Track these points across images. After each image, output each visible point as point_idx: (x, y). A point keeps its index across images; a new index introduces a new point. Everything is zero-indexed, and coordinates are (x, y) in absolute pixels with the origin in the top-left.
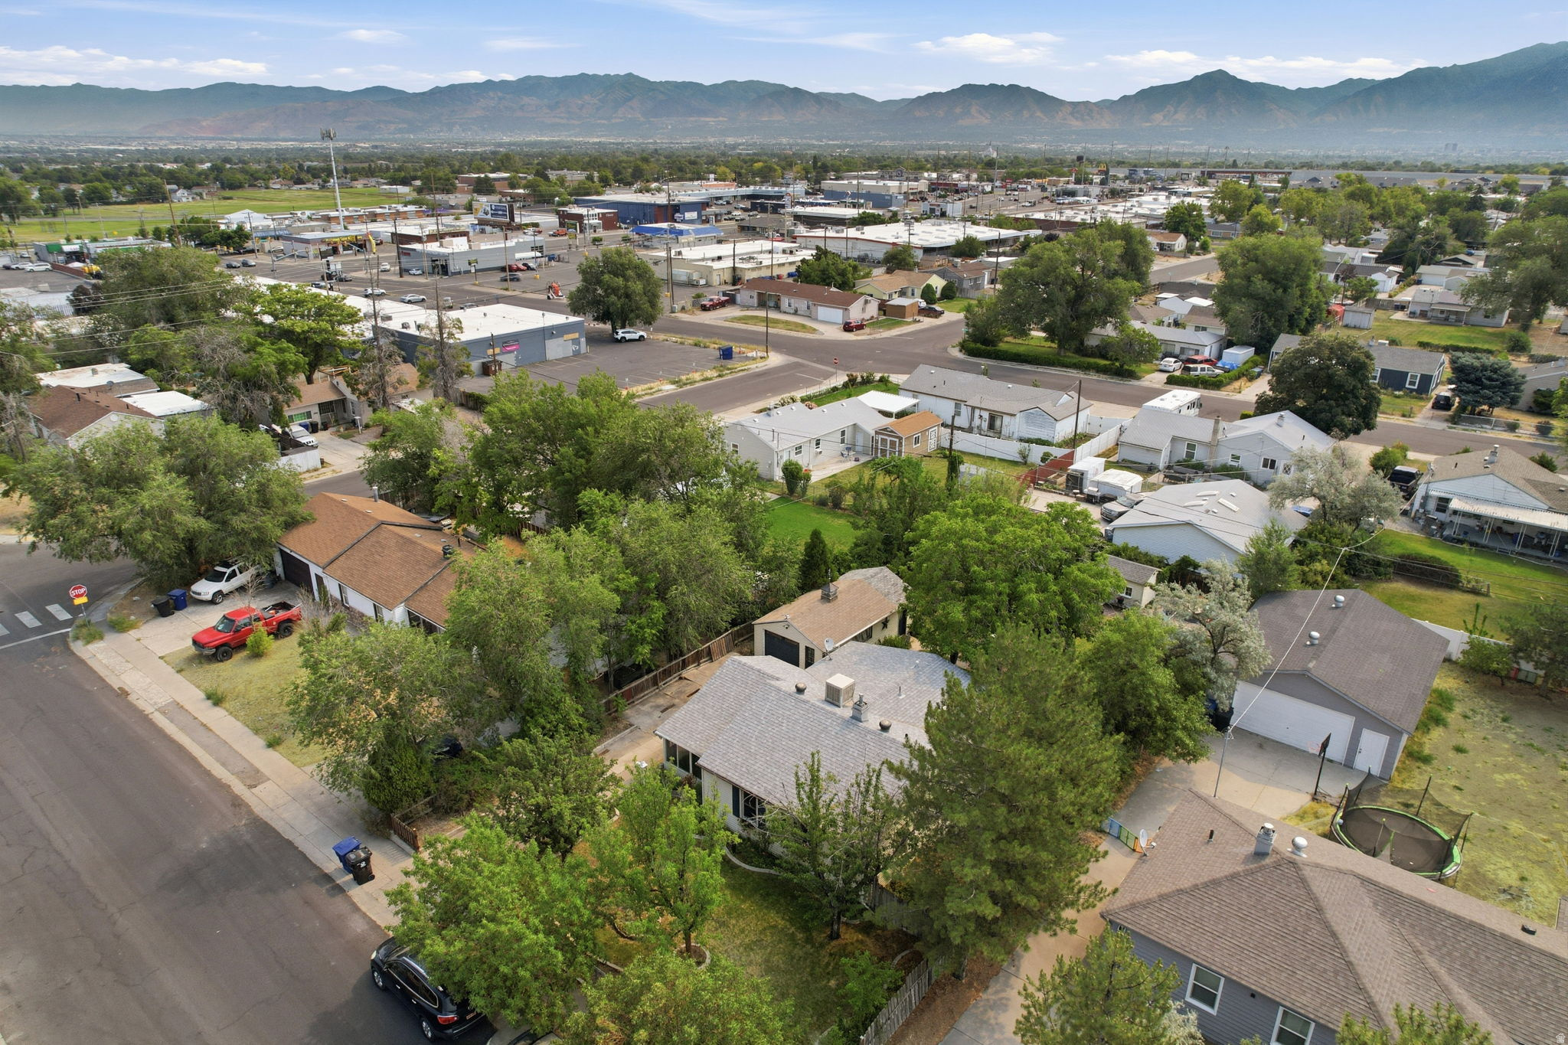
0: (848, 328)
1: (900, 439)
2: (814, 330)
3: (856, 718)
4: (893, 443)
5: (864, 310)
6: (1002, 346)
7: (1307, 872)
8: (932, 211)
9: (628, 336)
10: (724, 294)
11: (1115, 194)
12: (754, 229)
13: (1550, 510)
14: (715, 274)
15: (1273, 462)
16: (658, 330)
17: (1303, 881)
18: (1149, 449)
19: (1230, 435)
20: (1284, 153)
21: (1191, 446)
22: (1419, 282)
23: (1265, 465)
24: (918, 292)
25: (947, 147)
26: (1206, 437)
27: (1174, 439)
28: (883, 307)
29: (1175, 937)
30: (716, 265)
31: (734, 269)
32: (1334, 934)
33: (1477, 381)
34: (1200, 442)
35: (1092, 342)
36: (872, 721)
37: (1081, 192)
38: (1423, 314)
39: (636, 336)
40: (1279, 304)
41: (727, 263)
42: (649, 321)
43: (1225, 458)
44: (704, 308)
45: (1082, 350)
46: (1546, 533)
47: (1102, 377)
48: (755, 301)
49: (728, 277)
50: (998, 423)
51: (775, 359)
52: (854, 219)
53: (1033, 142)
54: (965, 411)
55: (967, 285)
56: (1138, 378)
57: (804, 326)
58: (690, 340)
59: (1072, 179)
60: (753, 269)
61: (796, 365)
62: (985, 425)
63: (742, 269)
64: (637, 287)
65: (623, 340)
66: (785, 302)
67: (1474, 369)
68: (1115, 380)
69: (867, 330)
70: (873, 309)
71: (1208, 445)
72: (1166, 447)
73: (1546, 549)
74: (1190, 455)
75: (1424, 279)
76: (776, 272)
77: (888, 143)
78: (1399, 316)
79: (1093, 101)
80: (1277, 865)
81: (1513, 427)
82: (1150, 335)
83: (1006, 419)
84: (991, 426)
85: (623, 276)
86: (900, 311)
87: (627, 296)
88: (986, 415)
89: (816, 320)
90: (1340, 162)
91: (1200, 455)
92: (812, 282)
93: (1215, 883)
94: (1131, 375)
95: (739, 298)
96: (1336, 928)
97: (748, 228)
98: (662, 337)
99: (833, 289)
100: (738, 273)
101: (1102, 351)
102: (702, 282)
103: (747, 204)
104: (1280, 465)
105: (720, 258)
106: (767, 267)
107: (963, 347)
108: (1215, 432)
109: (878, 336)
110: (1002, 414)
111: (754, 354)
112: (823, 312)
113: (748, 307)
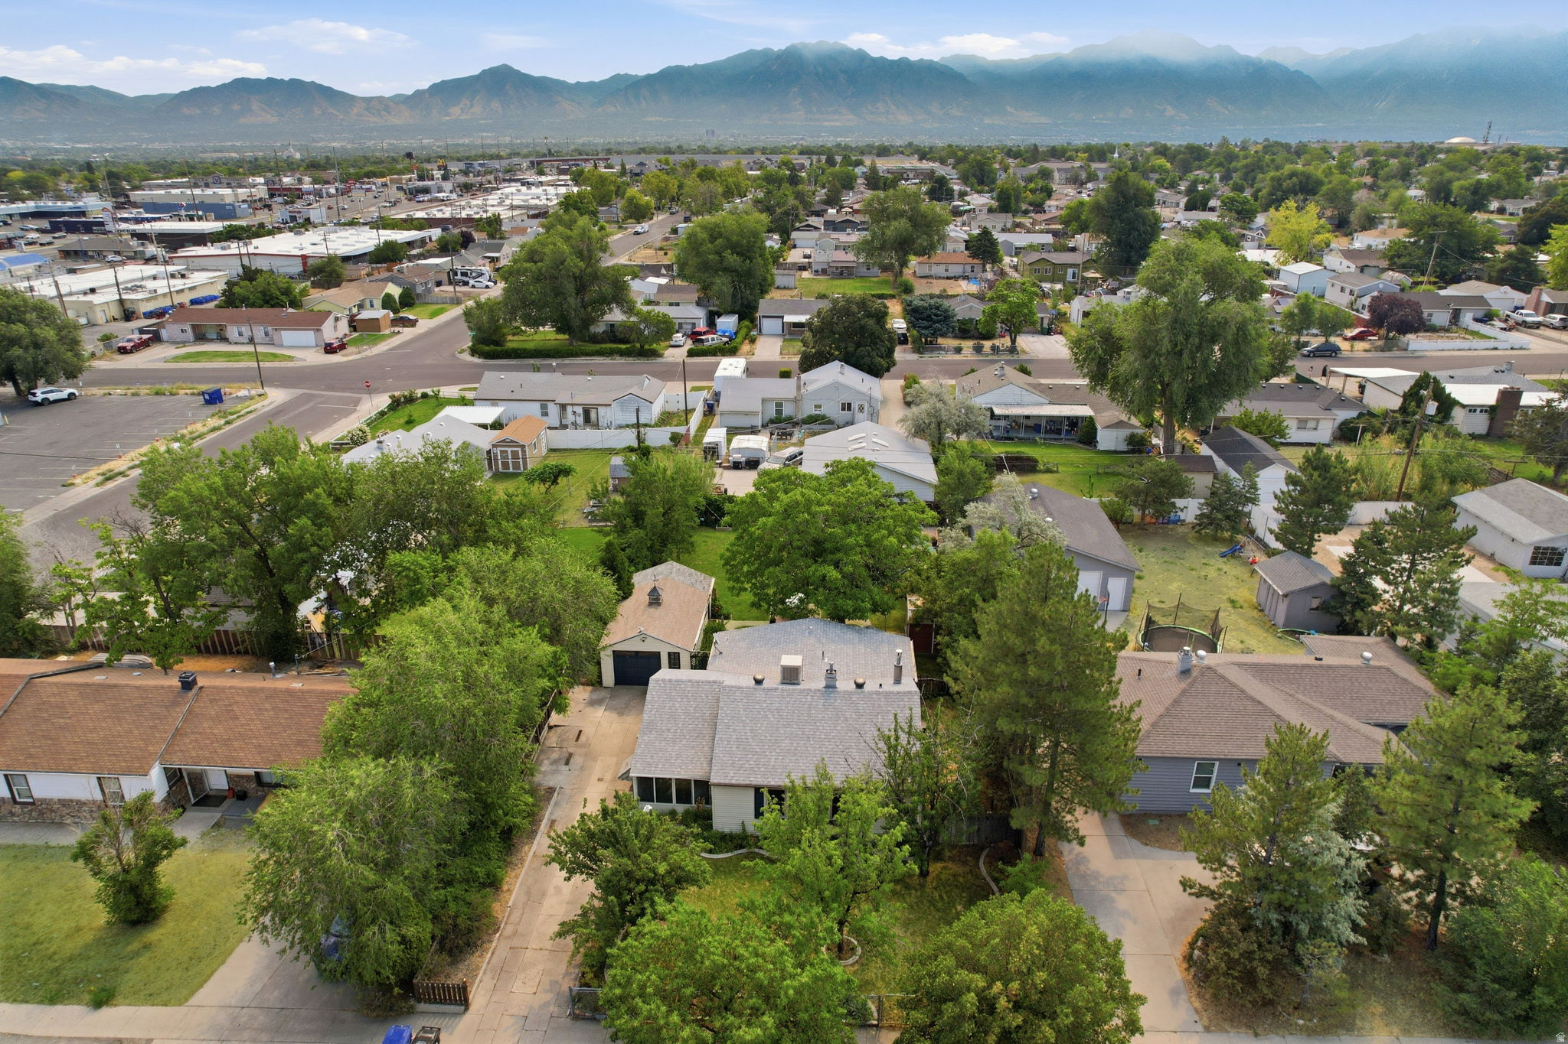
0: (330, 349)
1: (523, 447)
2: (290, 358)
3: (830, 687)
4: (515, 455)
5: (335, 327)
6: (510, 345)
7: (1220, 671)
8: (293, 219)
9: (52, 397)
10: (142, 331)
11: (466, 188)
12: (85, 253)
13: (1051, 403)
14: (98, 310)
15: (849, 405)
16: (87, 384)
17: (1222, 677)
18: (746, 414)
19: (810, 388)
20: (580, 141)
21: (779, 405)
22: (795, 247)
23: (843, 409)
24: (378, 303)
25: (233, 149)
26: (793, 394)
27: (764, 401)
28: (354, 324)
29: (1180, 749)
30: (95, 299)
31: (121, 302)
32: (1259, 703)
33: (928, 318)
34: (787, 400)
35: (599, 328)
36: (844, 684)
37: (435, 189)
38: (824, 272)
39: (64, 394)
40: (749, 273)
41: (112, 295)
42: (72, 374)
43: (808, 410)
44: (123, 351)
45: (595, 339)
46: (1052, 420)
47: (630, 360)
48: (190, 334)
49: (115, 311)
50: (593, 415)
51: (277, 396)
52: (221, 233)
53: (334, 140)
54: (553, 409)
55: (420, 289)
56: (661, 356)
57: (274, 355)
58: (144, 390)
59: (415, 176)
60: (148, 300)
61: (309, 398)
62: (580, 420)
63: (132, 301)
64: (49, 333)
65: (46, 402)
66: (232, 332)
67: (925, 308)
68: (642, 360)
69: (350, 349)
70: (344, 327)
71: (796, 401)
72: (758, 407)
73: (1058, 432)
74: (779, 412)
75: (798, 243)
76: (177, 299)
77: (156, 145)
78: (806, 274)
79: (387, 95)
80: (1202, 674)
81: (958, 350)
82: (665, 315)
83: (602, 410)
84: (587, 420)
85: (22, 322)
86: (373, 325)
87: (37, 346)
88: (579, 410)
89: (281, 346)
90: (636, 148)
91: (788, 410)
92: (253, 305)
93: (1176, 702)
94: (654, 354)
95: (164, 334)
96: (1258, 698)
97: (76, 253)
98: (95, 391)
99: (290, 310)
100: (128, 306)
101: (614, 335)
102: (83, 321)
103: (45, 224)
104: (855, 406)
105: (93, 291)
106: (164, 295)
107: (474, 352)
108: (799, 388)
109: (369, 353)
110: (596, 406)
111: (243, 393)
112: (288, 336)
113: (184, 344)
